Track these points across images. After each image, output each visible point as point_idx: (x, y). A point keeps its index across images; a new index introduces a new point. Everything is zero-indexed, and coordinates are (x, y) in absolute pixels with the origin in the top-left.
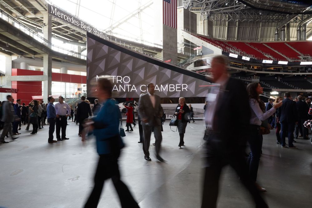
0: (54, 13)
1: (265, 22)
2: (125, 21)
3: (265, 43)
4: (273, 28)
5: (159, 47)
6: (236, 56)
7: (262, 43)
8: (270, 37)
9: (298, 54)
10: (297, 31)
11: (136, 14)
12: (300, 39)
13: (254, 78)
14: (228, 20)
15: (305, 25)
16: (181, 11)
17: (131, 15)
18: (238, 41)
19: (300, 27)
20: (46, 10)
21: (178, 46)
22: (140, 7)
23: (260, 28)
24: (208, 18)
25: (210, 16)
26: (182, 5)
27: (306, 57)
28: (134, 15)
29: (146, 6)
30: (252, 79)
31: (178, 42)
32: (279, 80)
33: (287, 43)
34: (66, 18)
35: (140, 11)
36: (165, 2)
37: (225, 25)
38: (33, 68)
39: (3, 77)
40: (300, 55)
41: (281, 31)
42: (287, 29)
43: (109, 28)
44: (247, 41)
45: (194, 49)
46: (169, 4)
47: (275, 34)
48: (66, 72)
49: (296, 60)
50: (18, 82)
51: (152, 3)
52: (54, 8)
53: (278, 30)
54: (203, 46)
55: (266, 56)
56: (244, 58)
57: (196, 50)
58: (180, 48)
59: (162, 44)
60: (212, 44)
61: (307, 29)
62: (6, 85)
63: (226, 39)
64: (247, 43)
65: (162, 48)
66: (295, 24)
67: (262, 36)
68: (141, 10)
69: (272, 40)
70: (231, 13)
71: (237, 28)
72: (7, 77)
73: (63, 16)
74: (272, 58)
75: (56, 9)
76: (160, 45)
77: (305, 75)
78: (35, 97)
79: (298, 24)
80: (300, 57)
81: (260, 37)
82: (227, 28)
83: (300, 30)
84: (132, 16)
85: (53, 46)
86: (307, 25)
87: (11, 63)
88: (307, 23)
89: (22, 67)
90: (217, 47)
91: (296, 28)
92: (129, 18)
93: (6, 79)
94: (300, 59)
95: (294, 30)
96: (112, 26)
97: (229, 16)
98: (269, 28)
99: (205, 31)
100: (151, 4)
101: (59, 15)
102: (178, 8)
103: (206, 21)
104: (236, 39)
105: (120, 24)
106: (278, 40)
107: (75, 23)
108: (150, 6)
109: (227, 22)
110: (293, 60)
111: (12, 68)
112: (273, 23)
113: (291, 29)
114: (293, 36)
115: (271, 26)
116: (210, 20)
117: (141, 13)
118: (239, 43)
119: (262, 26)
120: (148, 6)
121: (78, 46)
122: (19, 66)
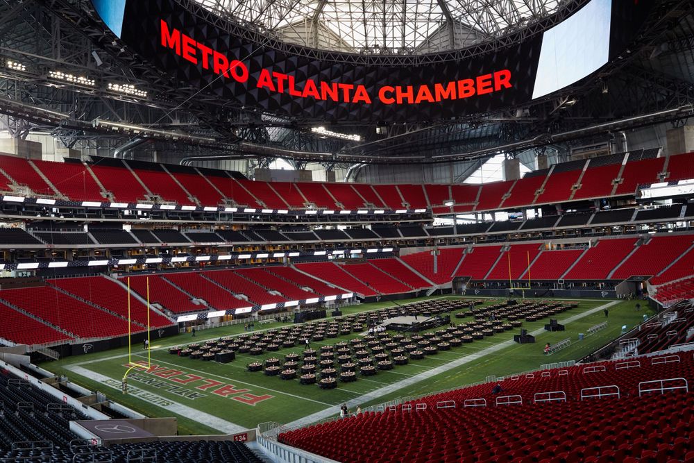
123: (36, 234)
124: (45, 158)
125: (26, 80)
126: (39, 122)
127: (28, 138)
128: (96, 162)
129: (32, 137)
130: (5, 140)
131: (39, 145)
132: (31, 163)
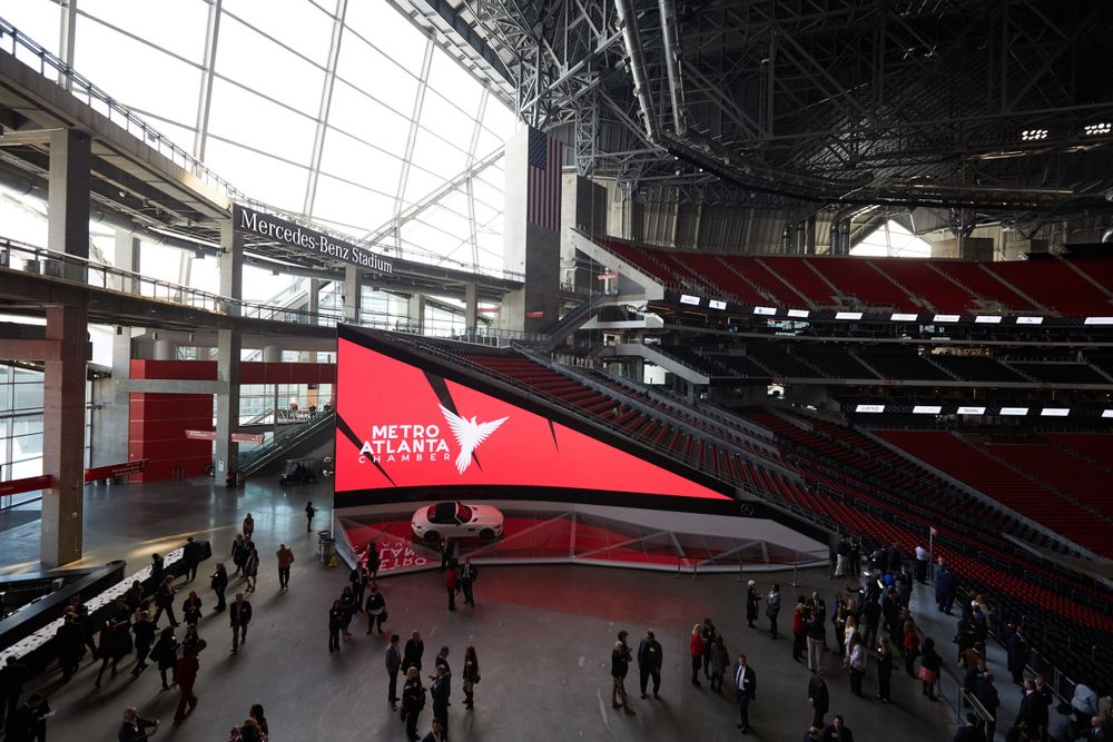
0: (249, 225)
1: (762, 209)
2: (434, 201)
3: (760, 258)
4: (778, 222)
5: (516, 278)
6: (695, 301)
7: (753, 257)
8: (770, 242)
9: (831, 290)
10: (831, 232)
11: (459, 183)
12: (838, 251)
13: (732, 347)
14: (680, 201)
15: (848, 222)
16: (570, 182)
17: (449, 185)
18: (699, 252)
19: (837, 225)
20: (229, 218)
21: (562, 265)
22: (472, 166)
23: (751, 221)
24: (634, 194)
25: (639, 190)
26: (573, 164)
27: (848, 299)
28: (455, 187)
29: (485, 161)
30: (730, 350)
31: (561, 256)
32: (788, 351)
33: (808, 259)
34: (281, 233)
35: (471, 175)
36: (532, 167)
37: (671, 211)
38: (188, 354)
39: (106, 381)
40: (836, 295)
41: (797, 230)
42: (809, 227)
43: (391, 222)
44: (720, 251)
45: (600, 277)
46: (543, 172)
47: (783, 237)
48: (280, 355)
49: (826, 307)
50: (147, 396)
51: (503, 154)
52: (250, 212)
53: (789, 227)
54: (620, 275)
55: (762, 294)
56: (713, 304)
57: (603, 281)
58: (567, 273)
59: (523, 271)
60: (641, 271)
61: (853, 226)
62: (113, 404)
63: (672, 245)
64: (721, 257)
65: (522, 280)
66: (827, 214)
67: (754, 239)
68: (474, 174)
69: (774, 249)
70: (685, 186)
71: (698, 219)
72: (117, 382)
73: (274, 230)
74: (776, 301)
75: (254, 215)
76: (519, 275)
77: (844, 342)
78: (194, 434)
79: (832, 215)
80: (836, 299)
81: (751, 242)
82: (675, 217)
83: (836, 231)
84: (451, 189)
85: (246, 305)
86: (853, 220)
87: (128, 346)
88: (852, 217)
89: (160, 353)
90: (654, 279)
91: (829, 224)
92: (443, 195)
93: (113, 387)
94: (836, 304)
95: (824, 227)
96: (399, 215)
97: (681, 193)
98: (770, 222)
99: (626, 227)
100: (497, 158)
101: (264, 230)
102: (564, 167)
103: (628, 204)
104: (695, 247)
105: (422, 208)
106: (788, 251)
107: (305, 243)
108: (496, 163)
109: (677, 206)
110: (821, 307)
111: (132, 357)
112: (780, 212)
113: (818, 224)
114: (820, 240)
115: (775, 218)
116: (639, 200)
117: (474, 181)
118: (704, 254)
119: (755, 217)
120: (491, 163)
121: (312, 281)
122: (152, 351)
123: (1015, 366)
124: (998, 257)
125: (1039, 152)
126: (986, 209)
127: (975, 234)
128: (1075, 252)
129: (979, 232)
130: (946, 242)
131: (991, 241)
132: (981, 266)
